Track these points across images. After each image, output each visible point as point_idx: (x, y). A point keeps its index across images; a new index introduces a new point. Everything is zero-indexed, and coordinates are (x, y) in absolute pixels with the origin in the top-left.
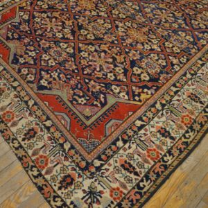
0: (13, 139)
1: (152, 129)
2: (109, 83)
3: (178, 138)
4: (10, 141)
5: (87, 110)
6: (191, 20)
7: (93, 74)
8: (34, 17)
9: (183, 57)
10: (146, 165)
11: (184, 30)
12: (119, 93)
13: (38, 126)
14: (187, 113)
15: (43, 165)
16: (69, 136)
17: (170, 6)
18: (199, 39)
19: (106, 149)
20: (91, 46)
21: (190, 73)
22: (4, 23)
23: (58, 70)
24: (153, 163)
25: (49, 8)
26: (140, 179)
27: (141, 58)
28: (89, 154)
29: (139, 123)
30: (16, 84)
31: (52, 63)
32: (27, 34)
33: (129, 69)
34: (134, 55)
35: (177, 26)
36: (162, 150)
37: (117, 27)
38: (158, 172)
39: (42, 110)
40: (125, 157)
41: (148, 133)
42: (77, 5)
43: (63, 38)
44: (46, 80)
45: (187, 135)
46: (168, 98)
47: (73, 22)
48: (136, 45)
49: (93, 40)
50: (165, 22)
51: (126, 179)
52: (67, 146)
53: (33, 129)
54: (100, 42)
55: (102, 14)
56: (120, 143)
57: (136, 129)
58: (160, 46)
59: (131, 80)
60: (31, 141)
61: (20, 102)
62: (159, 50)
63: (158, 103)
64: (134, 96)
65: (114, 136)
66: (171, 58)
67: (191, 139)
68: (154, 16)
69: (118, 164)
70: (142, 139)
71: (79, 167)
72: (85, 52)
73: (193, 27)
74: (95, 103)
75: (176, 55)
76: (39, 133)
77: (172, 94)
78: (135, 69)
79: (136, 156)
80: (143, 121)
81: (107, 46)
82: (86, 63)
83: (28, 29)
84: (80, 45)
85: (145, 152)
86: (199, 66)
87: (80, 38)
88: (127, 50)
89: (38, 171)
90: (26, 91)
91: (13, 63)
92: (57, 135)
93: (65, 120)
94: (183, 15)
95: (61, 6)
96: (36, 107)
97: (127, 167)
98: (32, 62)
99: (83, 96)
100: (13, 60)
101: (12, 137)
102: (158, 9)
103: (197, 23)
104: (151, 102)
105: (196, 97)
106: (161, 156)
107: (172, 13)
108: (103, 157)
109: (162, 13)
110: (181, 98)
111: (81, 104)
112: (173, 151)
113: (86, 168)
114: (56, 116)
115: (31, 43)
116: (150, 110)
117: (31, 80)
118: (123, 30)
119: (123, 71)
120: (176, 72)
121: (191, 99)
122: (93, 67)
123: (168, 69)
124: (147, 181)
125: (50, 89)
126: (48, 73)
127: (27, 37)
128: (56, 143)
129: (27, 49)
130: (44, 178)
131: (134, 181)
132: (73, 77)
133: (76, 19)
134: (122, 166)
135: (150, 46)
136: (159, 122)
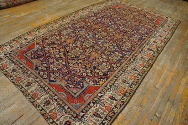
0: (38, 106)
1: (106, 97)
2: (84, 77)
3: (119, 100)
4: (37, 107)
5: (75, 90)
6: (120, 46)
7: (76, 73)
8: (44, 48)
9: (118, 63)
10: (105, 113)
11: (117, 51)
12: (89, 82)
13: (51, 99)
14: (122, 89)
15: (55, 117)
16: (67, 103)
17: (110, 41)
18: (125, 55)
19: (85, 108)
20: (74, 61)
21: (122, 71)
22: (29, 51)
23: (59, 73)
24: (108, 112)
25: (51, 43)
26: (103, 120)
27: (98, 65)
28: (77, 110)
29: (100, 95)
30: (38, 80)
31: (55, 69)
32: (41, 56)
33: (93, 70)
34: (95, 64)
35: (114, 50)
36: (112, 106)
37: (86, 51)
38: (111, 116)
39: (52, 92)
40: (95, 111)
41: (105, 99)
42: (65, 41)
43: (60, 57)
44: (53, 77)
45: (123, 98)
46: (113, 83)
47: (64, 50)
48: (95, 59)
49: (75, 58)
50: (109, 48)
51: (96, 120)
52: (66, 108)
53: (48, 101)
54: (78, 59)
55: (78, 45)
56: (92, 104)
57: (99, 97)
58: (107, 59)
59: (95, 75)
60: (48, 106)
61: (41, 88)
62: (107, 61)
63: (108, 85)
64: (96, 82)
65: (89, 101)
66: (112, 64)
67: (125, 100)
68: (103, 45)
69: (92, 114)
70: (102, 102)
71: (73, 117)
72: (71, 63)
73: (122, 50)
74: (78, 87)
75: (115, 63)
76: (52, 102)
77: (114, 80)
78: (96, 70)
79: (100, 110)
80: (102, 94)
81: (82, 60)
82: (72, 69)
83: (41, 53)
84: (69, 60)
85: (104, 107)
86: (126, 67)
87: (68, 57)
88: (91, 62)
89: (52, 120)
90: (43, 83)
91: (35, 70)
92: (61, 102)
93: (64, 95)
94: (117, 44)
95: (57, 42)
96: (49, 90)
97: (96, 115)
98: (45, 69)
99: (72, 84)
100: (35, 69)
101: (38, 105)
102: (105, 42)
103: (123, 48)
104: (105, 85)
105: (126, 81)
106: (111, 109)
107: (111, 44)
108: (84, 111)
109: (107, 44)
110: (118, 82)
111: (71, 88)
112: (117, 106)
113: (77, 117)
114: (59, 94)
115: (44, 60)
116: (105, 88)
117: (46, 77)
118: (89, 53)
119: (90, 71)
120: (115, 71)
121: (124, 82)
122: (76, 70)
123: (111, 69)
124: (106, 120)
125: (55, 81)
126: (54, 74)
127: (41, 57)
128: (60, 106)
129: (42, 63)
130: (56, 123)
131: (100, 121)
132: (66, 75)
133: (66, 48)
134: (94, 114)
135: (102, 59)
136: (110, 93)
